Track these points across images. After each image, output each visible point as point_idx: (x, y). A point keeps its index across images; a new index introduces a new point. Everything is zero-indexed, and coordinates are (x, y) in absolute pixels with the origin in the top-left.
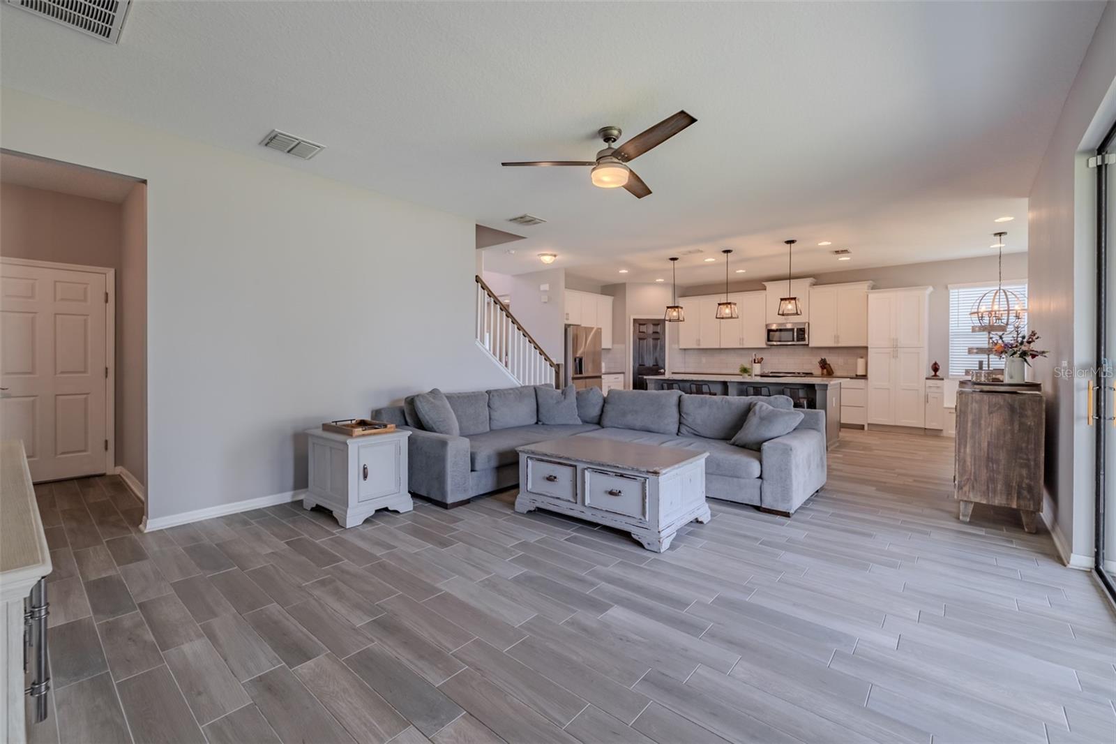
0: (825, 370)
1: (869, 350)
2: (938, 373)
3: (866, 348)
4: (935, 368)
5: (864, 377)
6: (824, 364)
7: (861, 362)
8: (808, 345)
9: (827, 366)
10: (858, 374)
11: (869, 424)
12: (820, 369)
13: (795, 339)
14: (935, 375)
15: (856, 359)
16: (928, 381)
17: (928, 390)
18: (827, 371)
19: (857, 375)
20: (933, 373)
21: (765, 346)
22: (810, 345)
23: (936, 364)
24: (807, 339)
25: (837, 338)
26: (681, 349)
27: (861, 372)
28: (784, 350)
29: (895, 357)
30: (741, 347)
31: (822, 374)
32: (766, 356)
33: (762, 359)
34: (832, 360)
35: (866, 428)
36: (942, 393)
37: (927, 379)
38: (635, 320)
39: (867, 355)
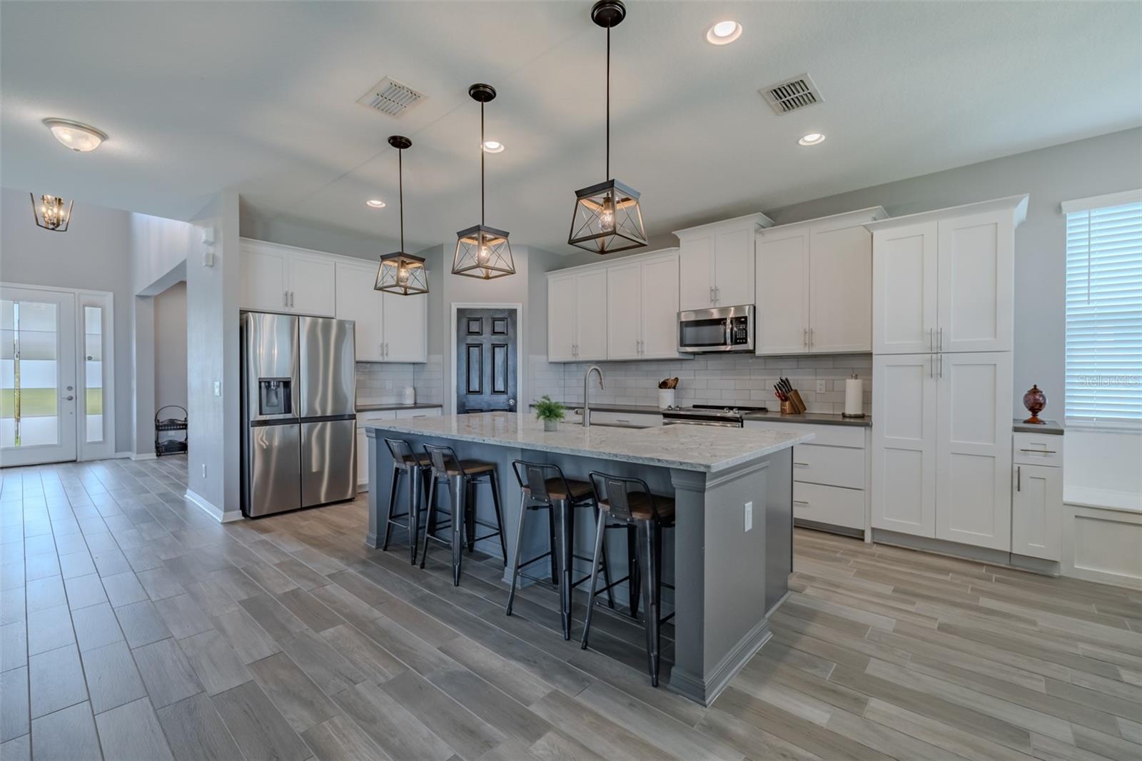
0: (787, 403)
1: (874, 356)
2: (1040, 416)
3: (868, 355)
4: (1035, 403)
5: (862, 420)
6: (785, 391)
7: (853, 387)
8: (753, 352)
9: (791, 394)
10: (849, 411)
11: (873, 530)
12: (779, 401)
13: (729, 341)
14: (1034, 420)
15: (845, 380)
16: (1018, 435)
17: (1019, 458)
18: (792, 405)
19: (844, 416)
20: (1028, 415)
21: (677, 356)
22: (758, 353)
23: (1035, 391)
24: (750, 340)
25: (809, 333)
26: (551, 363)
27: (852, 407)
28: (713, 363)
29: (936, 374)
30: (640, 357)
31: (783, 411)
32: (684, 374)
33: (677, 379)
34: (802, 381)
35: (868, 537)
36: (1059, 467)
37: (1016, 430)
38: (459, 310)
39: (869, 371)
